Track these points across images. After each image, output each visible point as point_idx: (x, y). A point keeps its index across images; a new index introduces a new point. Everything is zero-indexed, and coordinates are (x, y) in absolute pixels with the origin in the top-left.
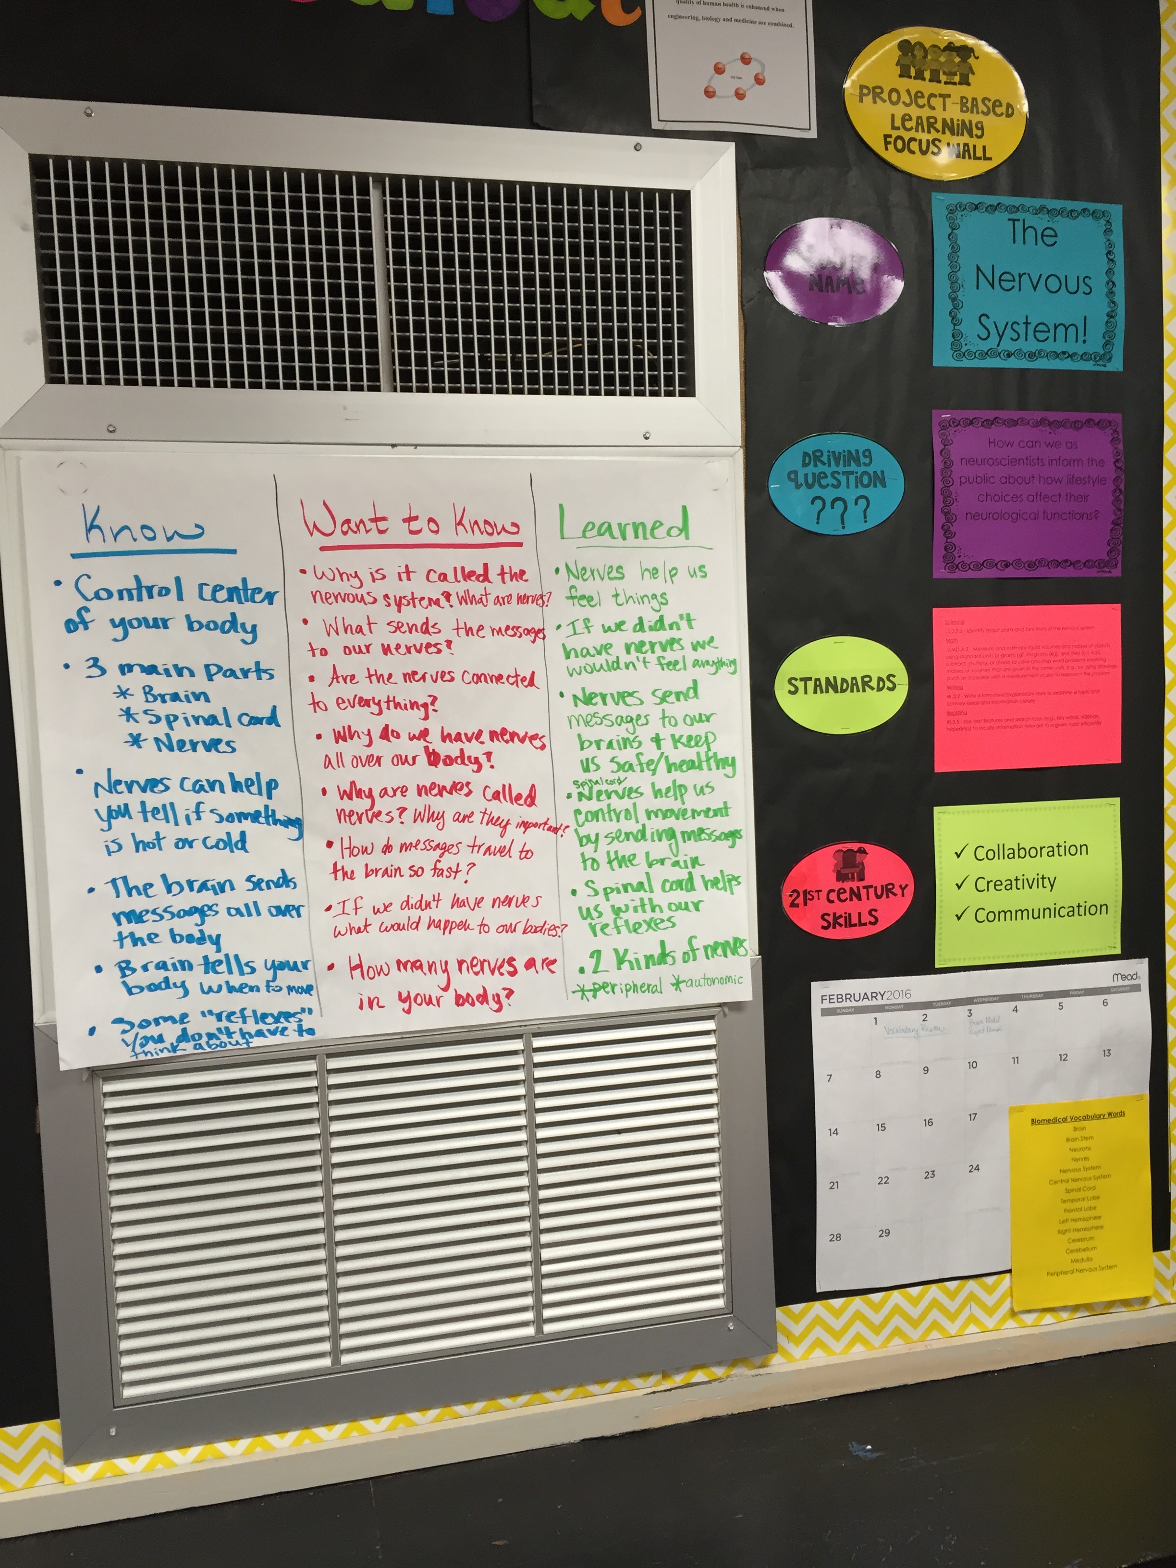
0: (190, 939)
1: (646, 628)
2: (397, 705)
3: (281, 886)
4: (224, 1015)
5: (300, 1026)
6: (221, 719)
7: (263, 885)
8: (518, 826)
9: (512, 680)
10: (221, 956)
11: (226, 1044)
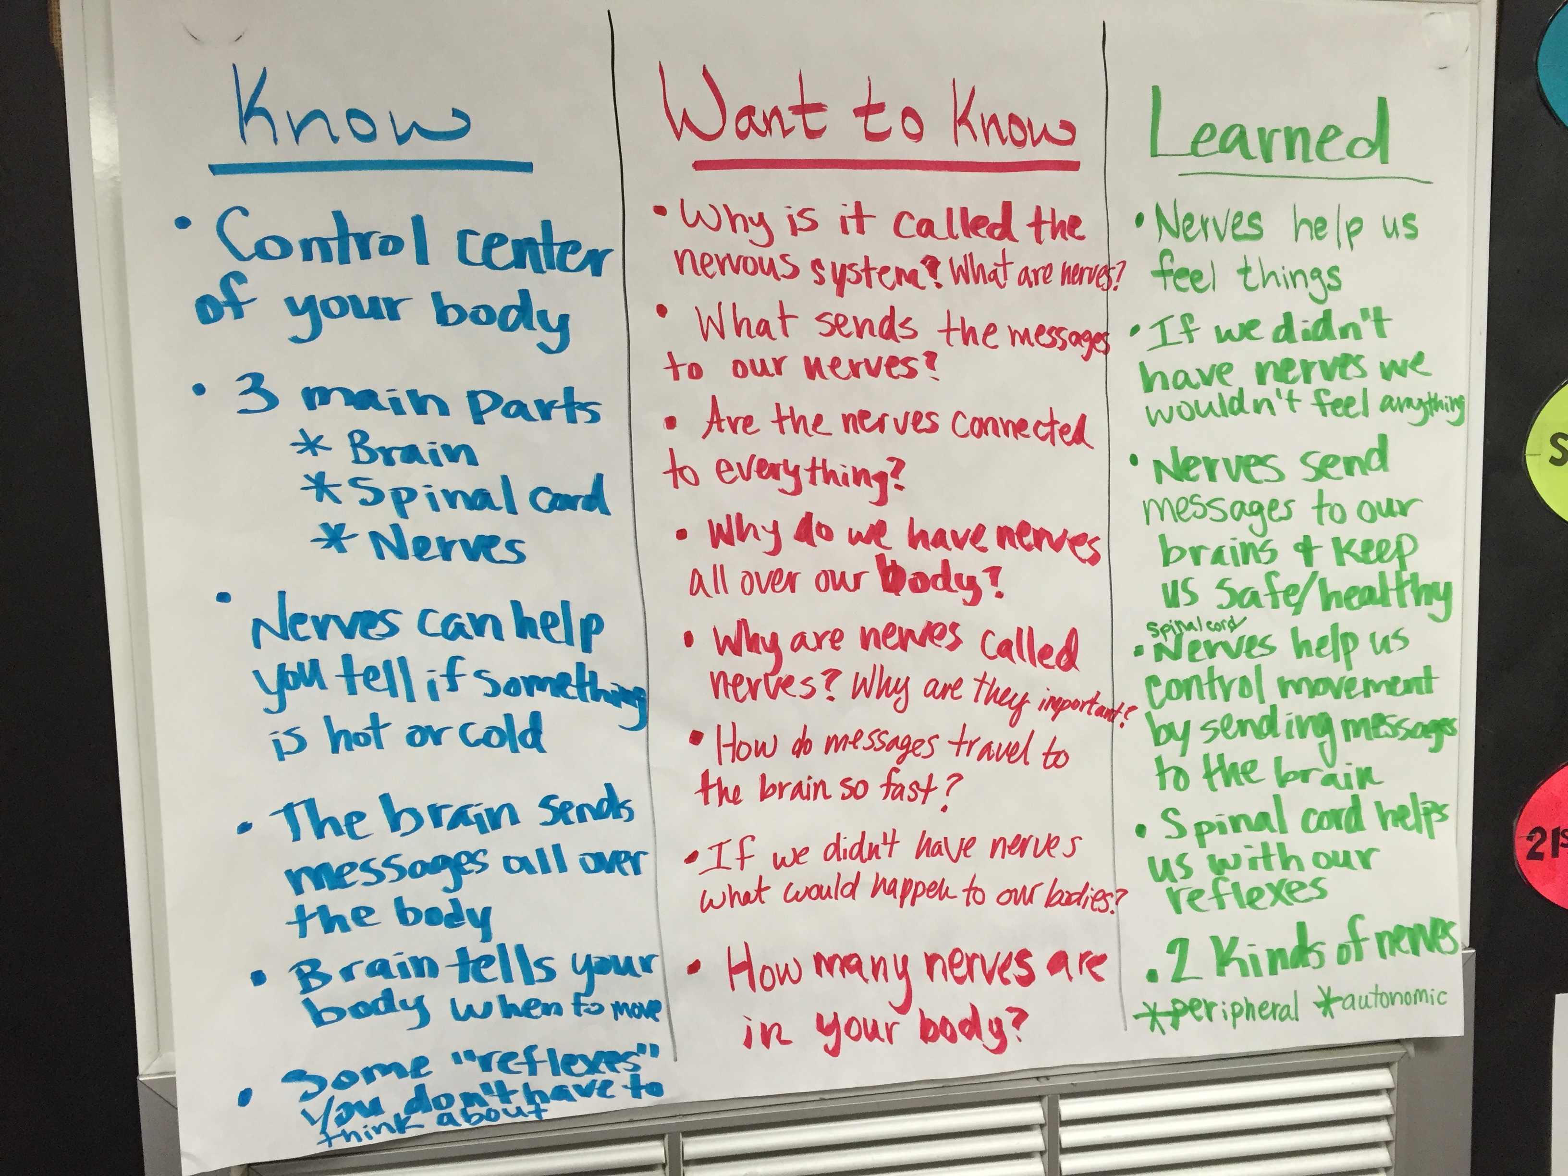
0: (433, 916)
1: (1298, 334)
2: (830, 476)
3: (604, 816)
4: (496, 1058)
5: (635, 1079)
6: (498, 498)
7: (572, 814)
8: (1043, 706)
9: (1043, 431)
10: (491, 949)
11: (496, 1112)
